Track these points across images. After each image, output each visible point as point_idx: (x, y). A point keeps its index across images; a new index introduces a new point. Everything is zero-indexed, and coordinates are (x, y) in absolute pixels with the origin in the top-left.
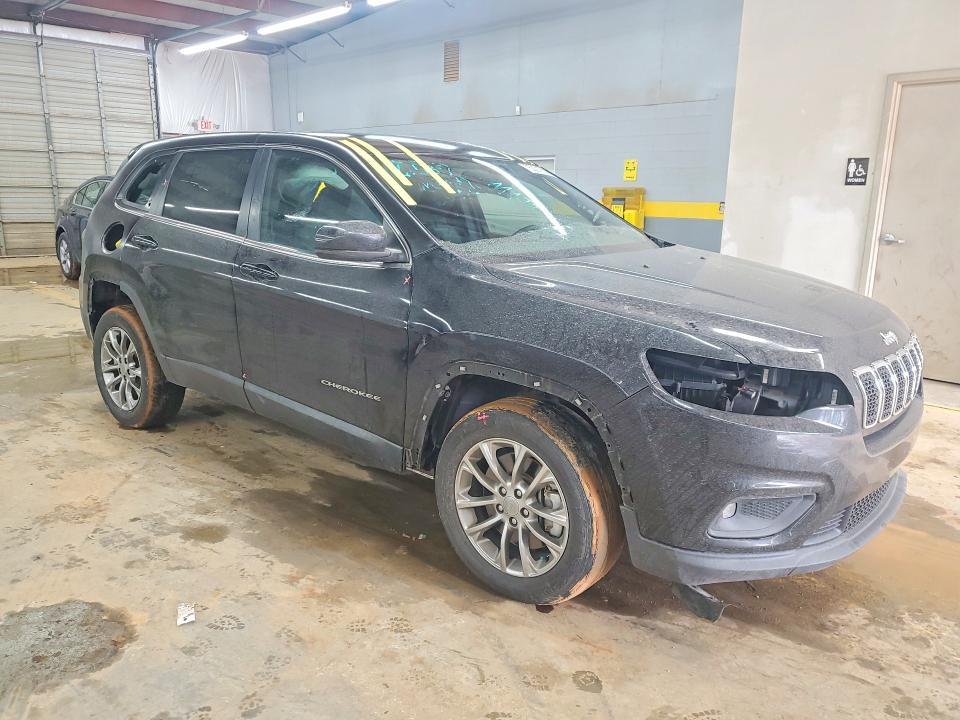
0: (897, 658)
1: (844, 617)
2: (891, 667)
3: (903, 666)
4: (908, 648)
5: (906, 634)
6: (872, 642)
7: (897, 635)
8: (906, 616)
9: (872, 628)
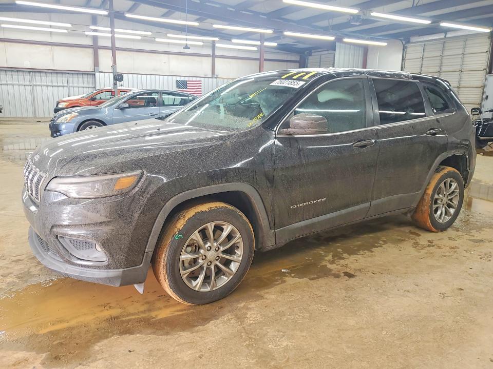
0: (10, 266)
1: (39, 268)
2: (10, 263)
3: (6, 266)
4: (8, 271)
5: (12, 275)
6: (22, 266)
7: (15, 273)
8: (17, 280)
9: (26, 270)
